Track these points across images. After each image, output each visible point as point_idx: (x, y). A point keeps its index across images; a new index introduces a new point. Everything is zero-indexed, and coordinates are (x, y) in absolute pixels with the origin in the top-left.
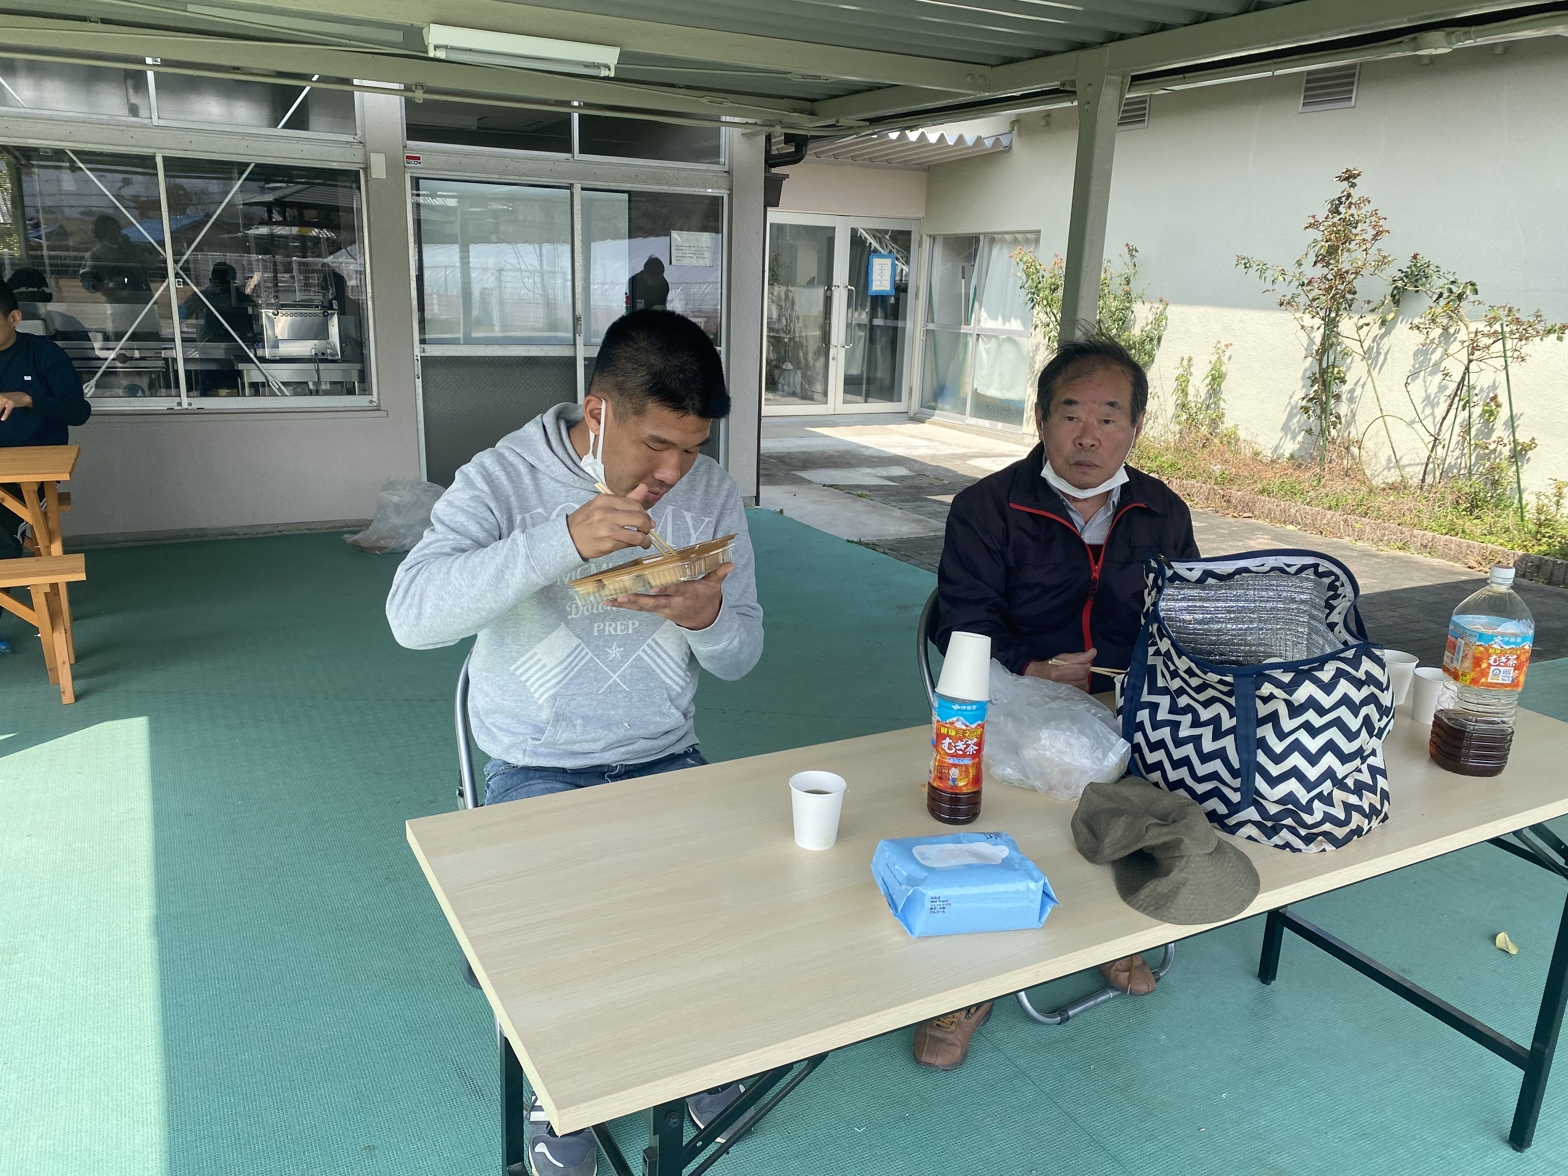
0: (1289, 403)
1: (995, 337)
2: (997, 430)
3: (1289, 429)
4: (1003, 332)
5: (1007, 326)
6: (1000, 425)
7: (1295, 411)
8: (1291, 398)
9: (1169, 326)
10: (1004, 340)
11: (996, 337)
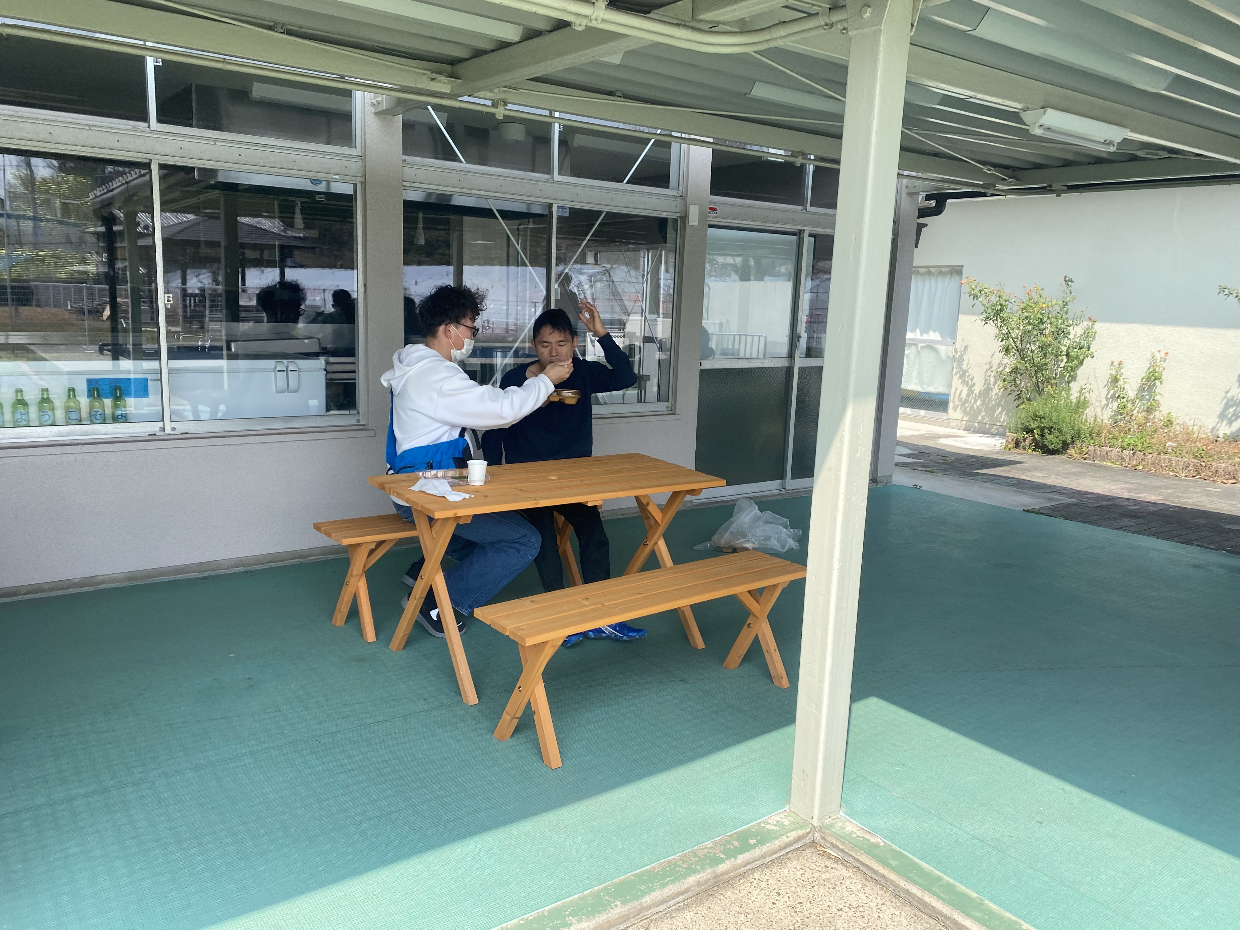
0: (1225, 397)
1: (914, 344)
2: (921, 416)
3: (1226, 416)
4: (923, 341)
5: (925, 337)
6: (922, 412)
7: (1231, 403)
8: (1227, 393)
9: (1097, 338)
10: (922, 347)
11: (916, 345)
